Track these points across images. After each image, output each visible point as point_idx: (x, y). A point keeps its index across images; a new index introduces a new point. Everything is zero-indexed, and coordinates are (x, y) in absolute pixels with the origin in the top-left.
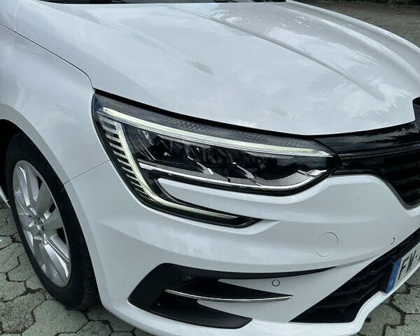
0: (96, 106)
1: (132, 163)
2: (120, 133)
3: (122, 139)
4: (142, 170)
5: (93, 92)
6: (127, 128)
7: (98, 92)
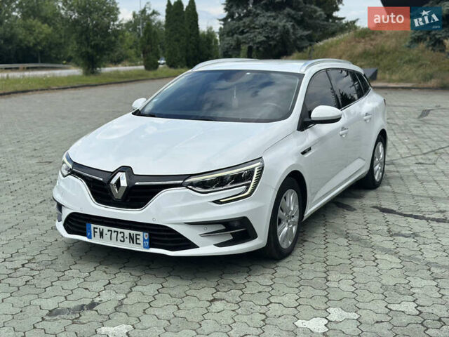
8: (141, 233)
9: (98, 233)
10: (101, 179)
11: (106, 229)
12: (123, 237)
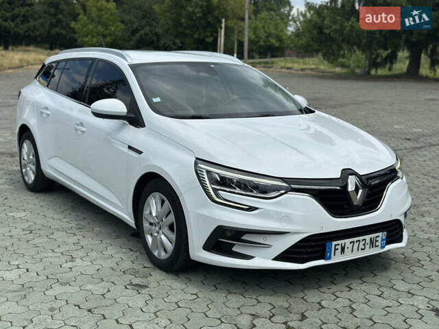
0: (196, 164)
1: (209, 185)
2: (205, 174)
3: (205, 176)
4: (213, 188)
5: (195, 159)
6: (208, 172)
7: (197, 158)
8: (380, 234)
9: (340, 250)
10: (338, 188)
11: (348, 241)
12: (364, 244)
